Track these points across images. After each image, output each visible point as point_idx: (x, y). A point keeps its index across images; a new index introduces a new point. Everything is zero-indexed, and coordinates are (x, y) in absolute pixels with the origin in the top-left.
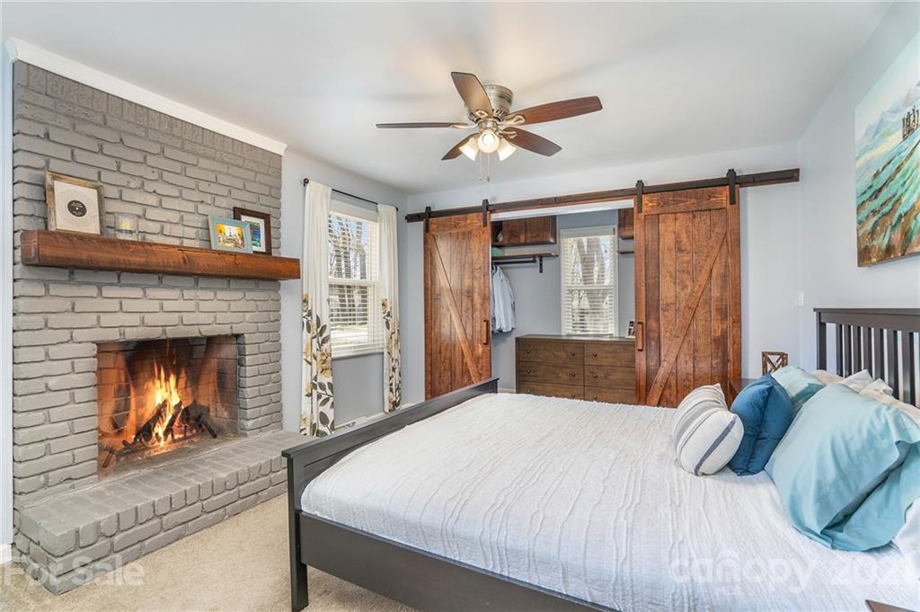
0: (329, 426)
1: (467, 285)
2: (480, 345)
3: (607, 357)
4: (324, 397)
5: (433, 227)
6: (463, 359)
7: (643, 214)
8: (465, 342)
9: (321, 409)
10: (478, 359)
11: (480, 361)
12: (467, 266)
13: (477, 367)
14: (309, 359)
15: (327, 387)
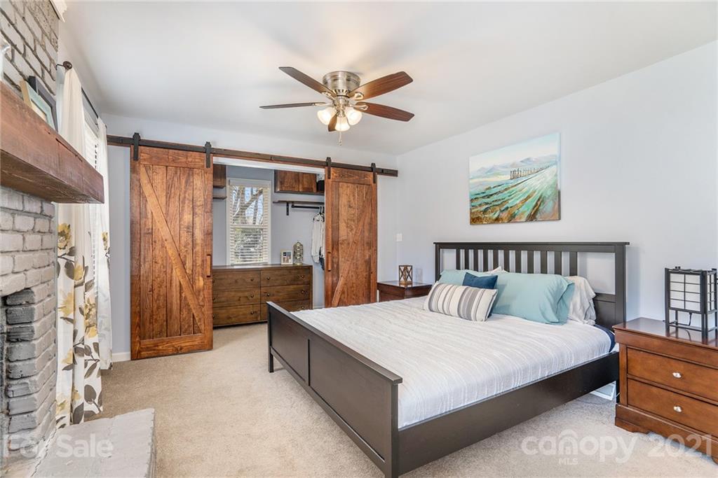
0: (96, 401)
1: (186, 220)
2: (201, 279)
3: (277, 280)
4: (90, 364)
5: (143, 156)
6: (181, 293)
7: (331, 180)
8: (184, 277)
9: (88, 382)
10: (199, 292)
11: (201, 293)
12: (187, 202)
13: (198, 299)
14: (71, 316)
15: (93, 350)
